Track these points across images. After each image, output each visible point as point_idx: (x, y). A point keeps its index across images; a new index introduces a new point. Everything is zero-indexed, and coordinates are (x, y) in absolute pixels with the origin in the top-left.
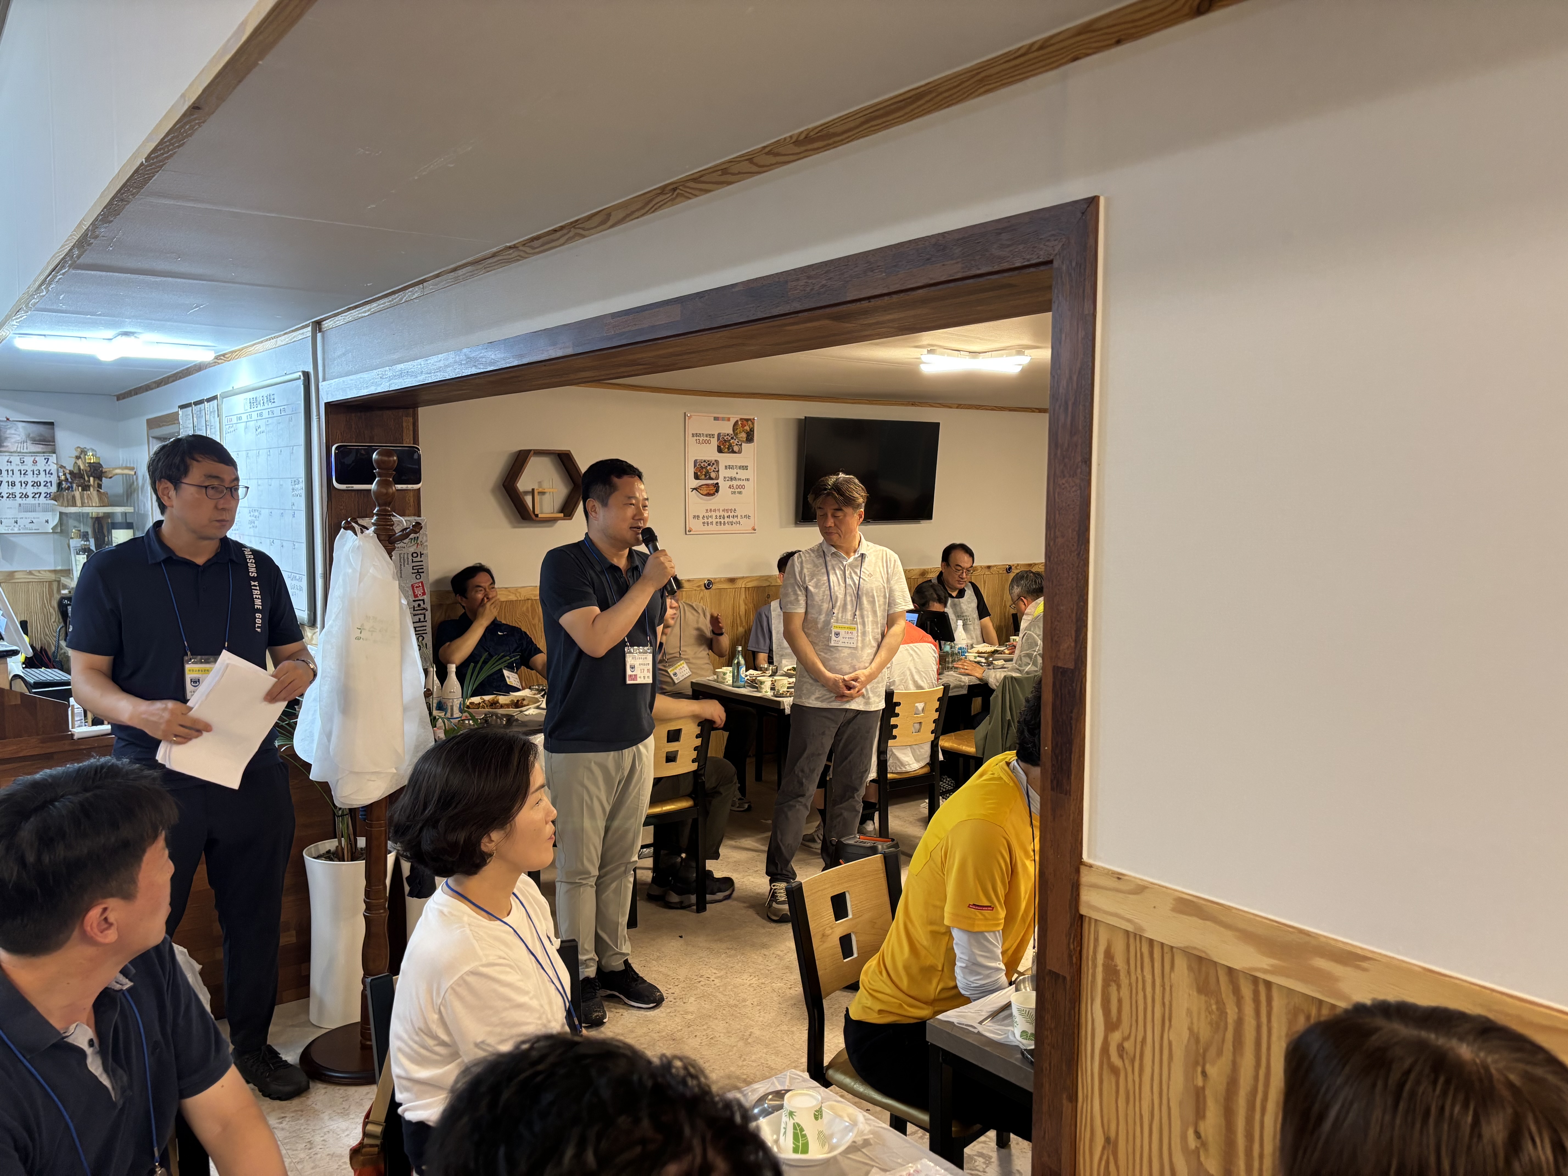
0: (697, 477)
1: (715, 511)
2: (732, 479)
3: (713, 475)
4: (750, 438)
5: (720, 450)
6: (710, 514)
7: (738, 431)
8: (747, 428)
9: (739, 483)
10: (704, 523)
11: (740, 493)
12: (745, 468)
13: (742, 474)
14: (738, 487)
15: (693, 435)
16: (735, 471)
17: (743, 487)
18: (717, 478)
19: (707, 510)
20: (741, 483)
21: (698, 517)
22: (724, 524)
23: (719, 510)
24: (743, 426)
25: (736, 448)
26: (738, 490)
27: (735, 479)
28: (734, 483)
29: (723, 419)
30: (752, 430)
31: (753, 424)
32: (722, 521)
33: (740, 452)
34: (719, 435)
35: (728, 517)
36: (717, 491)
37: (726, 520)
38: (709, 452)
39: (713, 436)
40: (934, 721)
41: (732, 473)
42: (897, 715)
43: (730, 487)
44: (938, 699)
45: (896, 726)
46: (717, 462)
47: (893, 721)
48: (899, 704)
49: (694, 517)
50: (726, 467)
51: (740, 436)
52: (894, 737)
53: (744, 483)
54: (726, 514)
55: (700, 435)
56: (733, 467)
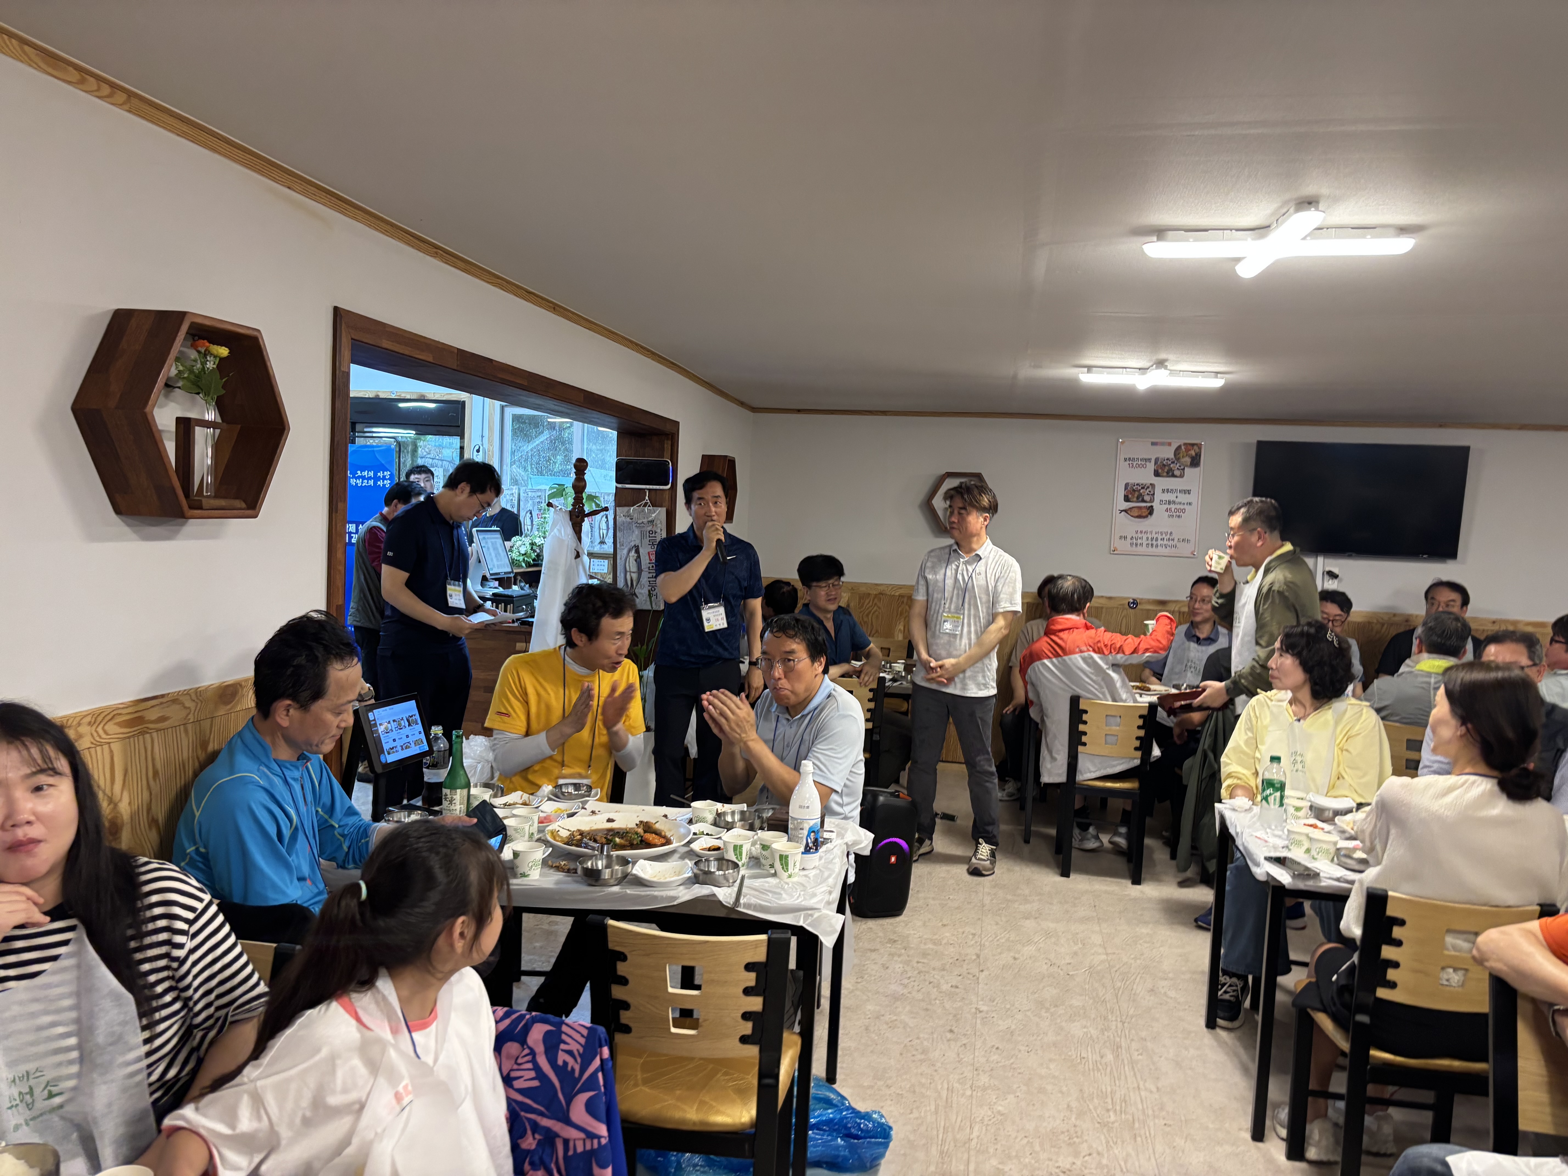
0: (1127, 499)
1: (1146, 532)
2: (1169, 503)
3: (1147, 498)
4: (1195, 462)
5: (1157, 474)
6: (1140, 535)
7: (1181, 455)
8: (1193, 453)
9: (1178, 507)
10: (1132, 544)
11: (1179, 516)
12: (1189, 492)
13: (1183, 498)
14: (1177, 510)
15: (1125, 460)
16: (1175, 495)
17: (1183, 511)
18: (1152, 501)
19: (1137, 532)
20: (1182, 507)
21: (1125, 538)
22: (1157, 546)
23: (1151, 532)
24: (1187, 450)
25: (1177, 473)
26: (1178, 514)
27: (1174, 502)
28: (1173, 507)
29: (1162, 444)
30: (1198, 455)
31: (1200, 448)
32: (1154, 543)
33: (1182, 476)
34: (1157, 460)
35: (1163, 539)
36: (1151, 514)
37: (1160, 542)
38: (1145, 476)
39: (1150, 460)
40: (1137, 738)
41: (1171, 497)
42: (1085, 723)
43: (1167, 510)
44: (1141, 717)
45: (1085, 733)
46: (1153, 485)
47: (1082, 727)
48: (1086, 712)
49: (1121, 537)
50: (1163, 491)
51: (1183, 460)
52: (1084, 744)
53: (1185, 506)
54: (1160, 537)
55: (1133, 460)
56: (1172, 491)
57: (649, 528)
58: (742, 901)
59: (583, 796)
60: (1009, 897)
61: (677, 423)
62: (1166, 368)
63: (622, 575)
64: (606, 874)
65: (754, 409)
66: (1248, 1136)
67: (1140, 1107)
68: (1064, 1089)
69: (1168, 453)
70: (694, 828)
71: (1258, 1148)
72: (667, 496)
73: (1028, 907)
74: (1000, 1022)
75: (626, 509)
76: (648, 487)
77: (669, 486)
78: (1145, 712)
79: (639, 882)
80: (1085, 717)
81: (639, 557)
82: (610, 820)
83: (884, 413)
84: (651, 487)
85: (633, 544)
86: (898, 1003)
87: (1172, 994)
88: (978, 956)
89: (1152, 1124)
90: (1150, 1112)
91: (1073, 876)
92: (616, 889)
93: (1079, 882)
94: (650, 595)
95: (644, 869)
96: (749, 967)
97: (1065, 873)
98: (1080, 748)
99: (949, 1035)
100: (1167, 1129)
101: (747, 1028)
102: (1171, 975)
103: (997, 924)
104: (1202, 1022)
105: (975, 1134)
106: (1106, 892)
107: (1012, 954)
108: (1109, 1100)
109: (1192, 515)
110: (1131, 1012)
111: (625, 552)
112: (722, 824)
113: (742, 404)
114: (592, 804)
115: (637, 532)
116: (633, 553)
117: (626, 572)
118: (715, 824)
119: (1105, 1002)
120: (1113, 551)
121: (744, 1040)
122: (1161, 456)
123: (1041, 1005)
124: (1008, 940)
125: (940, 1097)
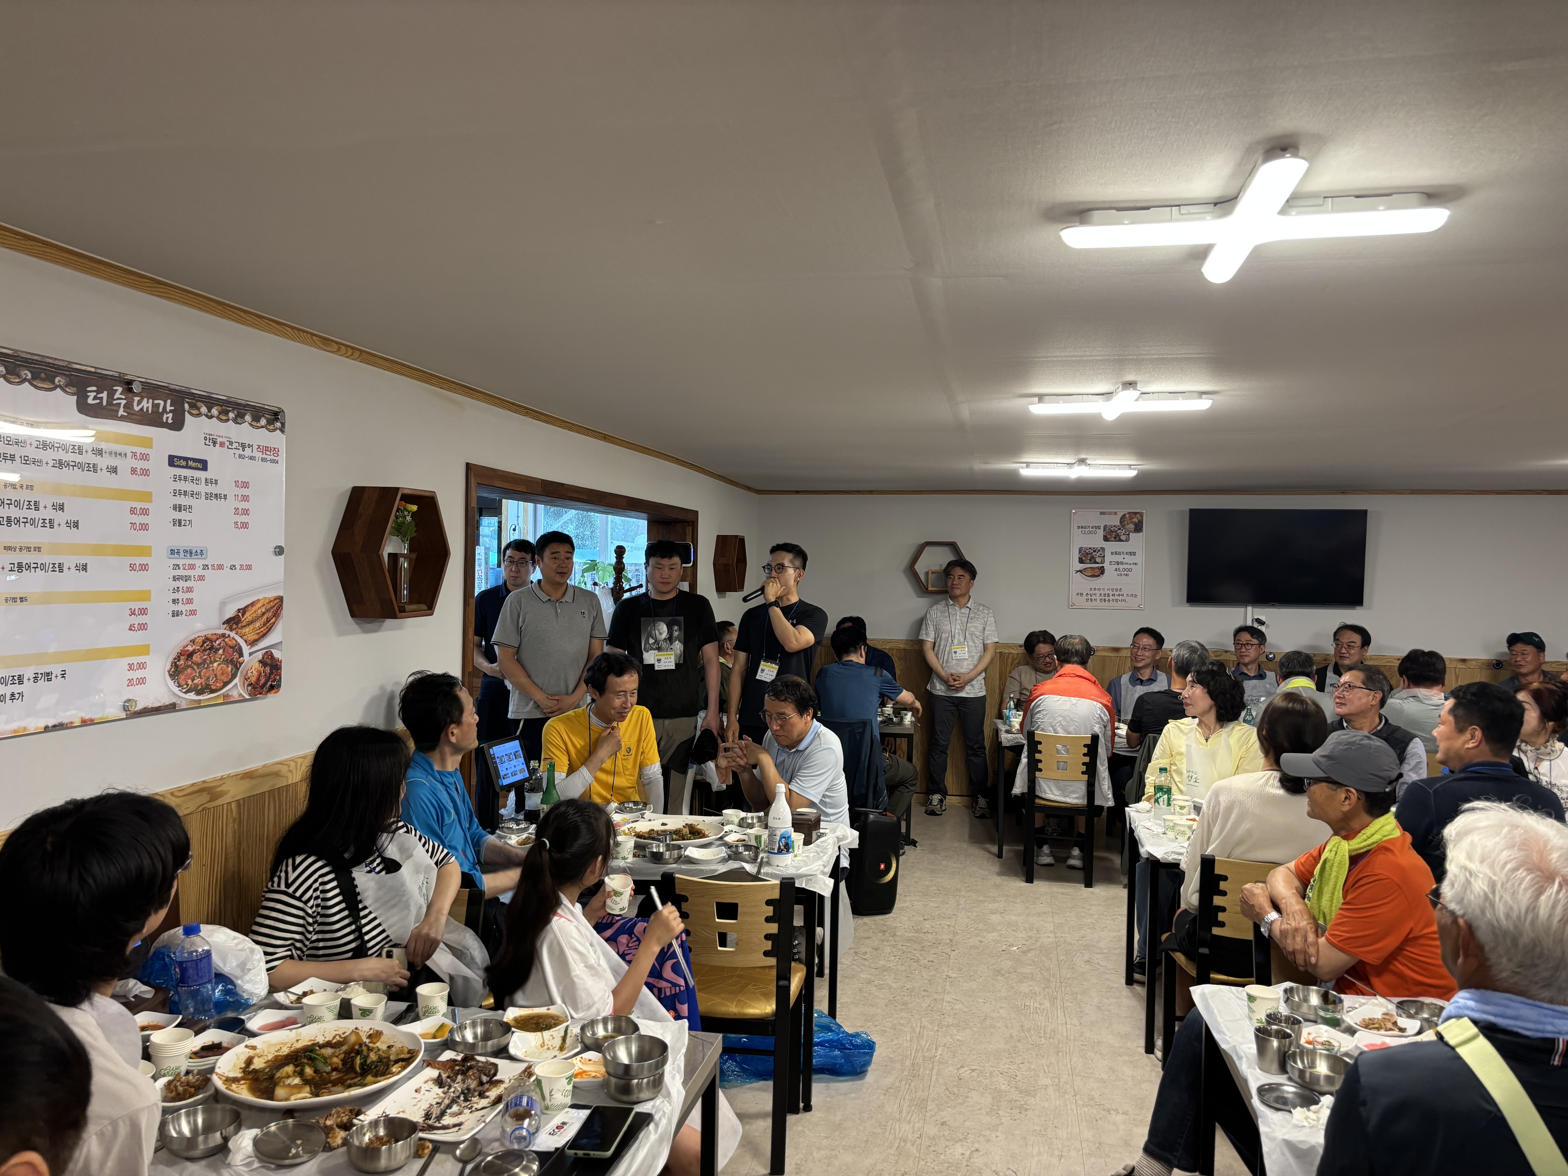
0: (1081, 561)
1: (1099, 589)
2: (1118, 563)
3: (1099, 560)
4: (1138, 528)
5: (1106, 539)
6: (1094, 592)
7: (1126, 523)
8: (1136, 520)
9: (1126, 566)
10: (1087, 600)
11: (1127, 575)
12: (1134, 554)
13: (1129, 559)
14: (1125, 570)
15: (1078, 527)
16: (1122, 556)
17: (1130, 570)
18: (1103, 562)
19: (1091, 589)
20: (1129, 567)
21: (1082, 594)
22: (1109, 601)
23: (1104, 589)
24: (1131, 518)
25: (1123, 537)
26: (1126, 573)
27: (1122, 563)
28: (1121, 567)
29: (1110, 513)
30: (1141, 522)
31: (1142, 516)
32: (1107, 598)
33: (1127, 540)
34: (1105, 527)
35: (1113, 595)
36: (1102, 573)
37: (1111, 598)
38: (1096, 541)
39: (1099, 528)
40: (1084, 764)
41: (1119, 558)
42: (1040, 752)
43: (1116, 570)
44: (1085, 746)
45: (1040, 761)
46: (1103, 549)
47: (1038, 756)
48: (1040, 743)
49: (1078, 594)
50: (1112, 553)
51: (1127, 527)
52: (1041, 770)
53: (1132, 566)
54: (1111, 593)
55: (1085, 527)
56: (1119, 553)
58: (762, 871)
59: (641, 810)
60: (981, 898)
61: (696, 513)
62: (1086, 465)
64: (667, 855)
65: (759, 492)
66: (1143, 1050)
67: (1065, 1034)
68: (1009, 1025)
69: (1115, 521)
70: (726, 828)
71: (1149, 1058)
73: (996, 905)
74: (965, 984)
79: (690, 861)
80: (1040, 747)
82: (663, 824)
83: (871, 492)
86: (885, 973)
87: (1103, 963)
88: (951, 940)
89: (1072, 1045)
90: (1072, 1038)
92: (674, 866)
93: (1041, 887)
95: (693, 852)
96: (769, 903)
97: (1029, 880)
98: (1038, 774)
99: (924, 993)
100: (1083, 1047)
101: (768, 945)
102: (1105, 951)
103: (968, 917)
104: (1123, 981)
105: (939, 1052)
106: (1062, 894)
107: (979, 938)
108: (1042, 1032)
109: (1138, 572)
110: (1069, 976)
112: (745, 825)
113: (749, 489)
114: (648, 814)
118: (740, 825)
119: (1049, 969)
120: (1071, 606)
121: (766, 954)
122: (1109, 524)
123: (998, 972)
124: (976, 929)
125: (914, 1031)
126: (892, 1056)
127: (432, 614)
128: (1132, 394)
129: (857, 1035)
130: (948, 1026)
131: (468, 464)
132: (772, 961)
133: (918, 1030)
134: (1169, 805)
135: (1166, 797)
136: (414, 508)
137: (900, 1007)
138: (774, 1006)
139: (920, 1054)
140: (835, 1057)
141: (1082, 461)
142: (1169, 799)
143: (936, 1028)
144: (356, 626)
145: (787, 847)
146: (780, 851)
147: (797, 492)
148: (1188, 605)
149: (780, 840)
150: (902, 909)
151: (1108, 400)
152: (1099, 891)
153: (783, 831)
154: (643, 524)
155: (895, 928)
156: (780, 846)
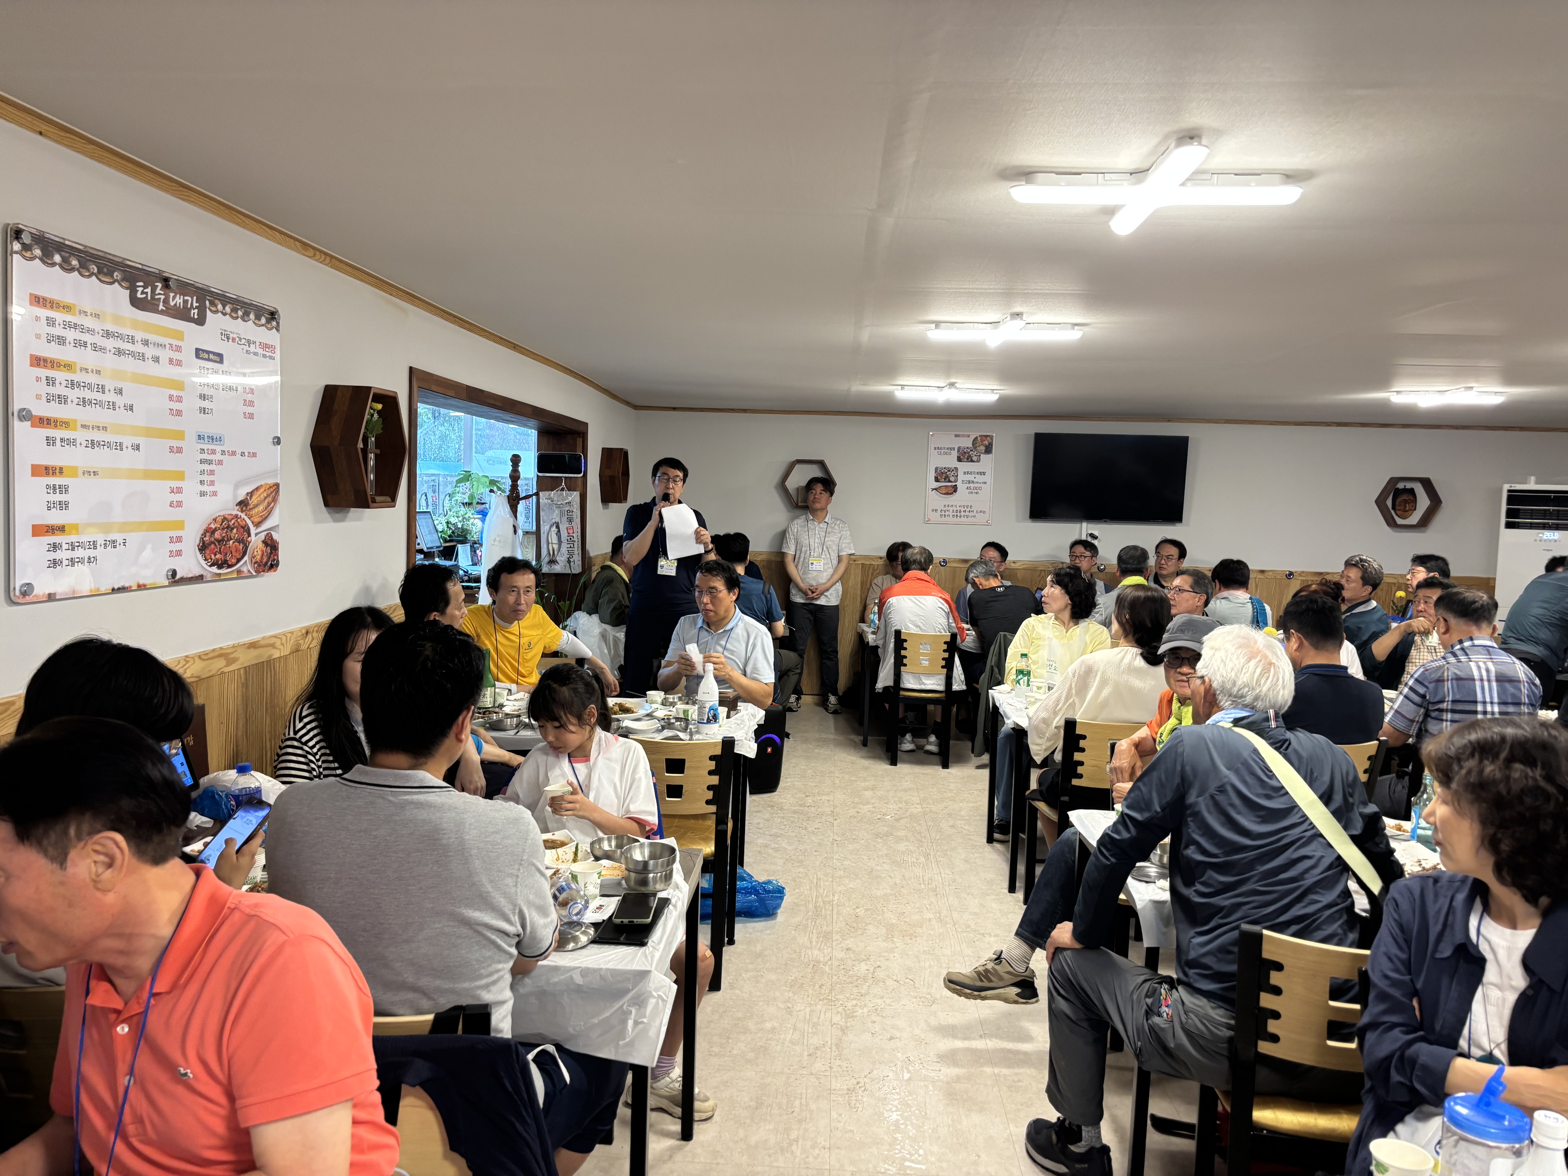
0: (937, 480)
1: (952, 506)
2: (969, 482)
3: (952, 479)
4: (988, 450)
5: (959, 460)
6: (947, 508)
7: (978, 444)
8: (986, 443)
9: (976, 485)
10: (941, 516)
11: (977, 493)
12: (984, 473)
13: (980, 478)
14: (975, 488)
15: (935, 448)
16: (974, 476)
17: (980, 489)
18: (956, 481)
19: (945, 506)
20: (979, 485)
21: (936, 510)
22: (961, 517)
23: (956, 506)
24: (982, 441)
25: (975, 458)
26: (976, 491)
27: (973, 482)
28: (972, 485)
29: (963, 436)
30: (991, 444)
31: (992, 439)
32: (959, 514)
33: (978, 461)
34: (959, 448)
35: (965, 511)
36: (955, 491)
37: (963, 514)
38: (950, 461)
39: (954, 449)
40: (943, 659)
41: (970, 477)
42: (905, 649)
43: (967, 488)
44: (945, 643)
45: (905, 657)
46: (956, 469)
47: (903, 653)
48: (906, 641)
49: (933, 510)
50: (965, 473)
51: (979, 449)
52: (905, 665)
53: (982, 485)
54: (962, 509)
55: (941, 449)
56: (971, 473)
57: (567, 509)
60: (853, 779)
61: (586, 424)
62: (955, 388)
63: (545, 546)
65: (636, 407)
67: (941, 881)
68: (893, 876)
69: (968, 443)
70: (652, 706)
71: (1012, 896)
72: (580, 482)
73: (867, 783)
74: (850, 846)
75: (547, 493)
76: (564, 475)
77: (581, 475)
78: (948, 640)
80: (905, 645)
81: (559, 531)
83: (745, 411)
84: (567, 475)
85: (554, 521)
86: (779, 838)
87: (965, 826)
88: (832, 812)
89: (947, 888)
90: (947, 884)
91: (899, 765)
93: (903, 768)
94: (569, 562)
96: (712, 758)
97: (894, 763)
98: (903, 668)
99: (815, 853)
100: (957, 891)
101: (710, 795)
102: (965, 817)
103: (845, 794)
104: (986, 840)
107: (856, 810)
109: (987, 491)
110: (938, 837)
111: (547, 527)
112: (669, 703)
113: (627, 403)
115: (557, 512)
116: (554, 529)
117: (548, 543)
119: (920, 833)
120: (927, 522)
121: (708, 802)
122: (962, 445)
123: (877, 835)
124: (853, 802)
125: (812, 882)
126: (796, 901)
127: (394, 506)
128: (1018, 323)
129: (769, 882)
130: (840, 877)
131: (411, 368)
132: (713, 808)
133: (815, 881)
134: (1028, 685)
135: (1026, 678)
136: (379, 406)
137: (797, 864)
138: (713, 848)
139: (820, 900)
140: (751, 901)
141: (952, 385)
142: (1028, 680)
143: (830, 880)
144: (327, 515)
145: (714, 718)
146: (709, 721)
147: (674, 409)
148: (1030, 520)
149: (709, 711)
150: (785, 788)
151: (996, 328)
152: (955, 772)
153: (711, 703)
154: (533, 434)
155: (782, 803)
156: (708, 717)
